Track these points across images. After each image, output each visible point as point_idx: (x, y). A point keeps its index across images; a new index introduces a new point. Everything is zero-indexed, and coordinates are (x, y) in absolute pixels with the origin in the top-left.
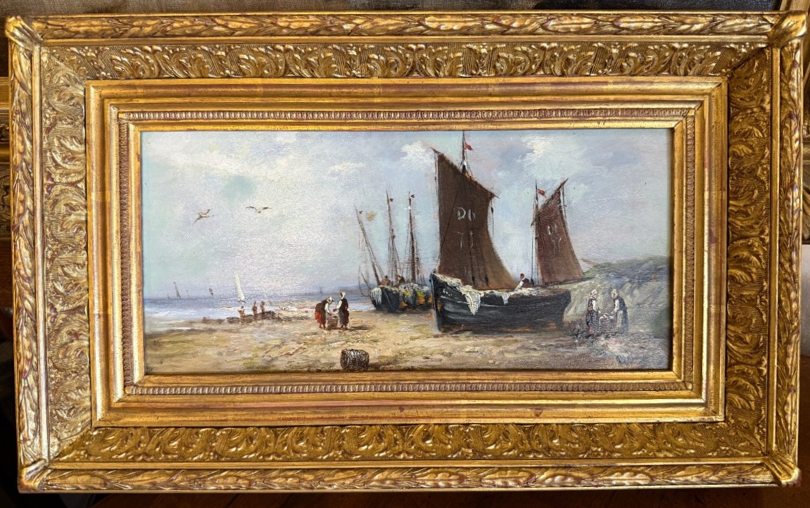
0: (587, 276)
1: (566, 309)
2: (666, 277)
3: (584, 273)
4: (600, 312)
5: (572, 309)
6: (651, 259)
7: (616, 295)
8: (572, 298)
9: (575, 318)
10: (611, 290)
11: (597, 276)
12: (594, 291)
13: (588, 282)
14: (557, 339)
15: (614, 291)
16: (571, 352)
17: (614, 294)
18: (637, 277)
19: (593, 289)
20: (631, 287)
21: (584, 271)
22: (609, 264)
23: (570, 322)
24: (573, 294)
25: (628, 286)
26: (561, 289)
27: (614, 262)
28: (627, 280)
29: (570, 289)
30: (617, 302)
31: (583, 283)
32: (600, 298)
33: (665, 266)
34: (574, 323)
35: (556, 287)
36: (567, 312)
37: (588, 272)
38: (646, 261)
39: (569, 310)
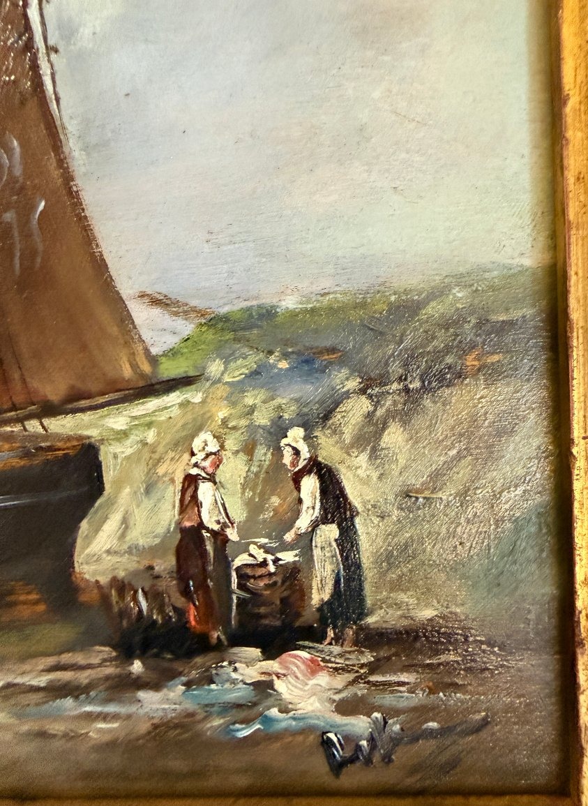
0: (170, 370)
1: (84, 525)
2: (532, 360)
3: (154, 361)
4: (232, 534)
5: (112, 525)
6: (461, 280)
7: (305, 453)
8: (109, 476)
9: (124, 566)
10: (279, 430)
11: (215, 368)
12: (204, 441)
13: (174, 398)
14: (51, 661)
15: (296, 435)
16: (115, 717)
17: (297, 452)
18: (395, 368)
19: (198, 429)
20: (370, 415)
21: (154, 351)
22: (268, 314)
23: (104, 580)
24: (113, 459)
25: (356, 410)
26: (58, 437)
27: (290, 303)
28: (353, 384)
29: (94, 433)
30: (310, 484)
31: (152, 404)
32: (234, 469)
33: (528, 312)
34: (121, 586)
35: (34, 426)
36: (89, 539)
37: (172, 353)
38: (438, 293)
39: (97, 529)
